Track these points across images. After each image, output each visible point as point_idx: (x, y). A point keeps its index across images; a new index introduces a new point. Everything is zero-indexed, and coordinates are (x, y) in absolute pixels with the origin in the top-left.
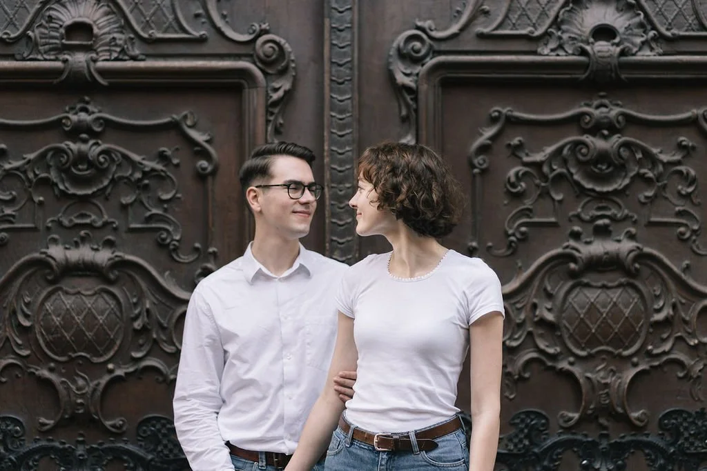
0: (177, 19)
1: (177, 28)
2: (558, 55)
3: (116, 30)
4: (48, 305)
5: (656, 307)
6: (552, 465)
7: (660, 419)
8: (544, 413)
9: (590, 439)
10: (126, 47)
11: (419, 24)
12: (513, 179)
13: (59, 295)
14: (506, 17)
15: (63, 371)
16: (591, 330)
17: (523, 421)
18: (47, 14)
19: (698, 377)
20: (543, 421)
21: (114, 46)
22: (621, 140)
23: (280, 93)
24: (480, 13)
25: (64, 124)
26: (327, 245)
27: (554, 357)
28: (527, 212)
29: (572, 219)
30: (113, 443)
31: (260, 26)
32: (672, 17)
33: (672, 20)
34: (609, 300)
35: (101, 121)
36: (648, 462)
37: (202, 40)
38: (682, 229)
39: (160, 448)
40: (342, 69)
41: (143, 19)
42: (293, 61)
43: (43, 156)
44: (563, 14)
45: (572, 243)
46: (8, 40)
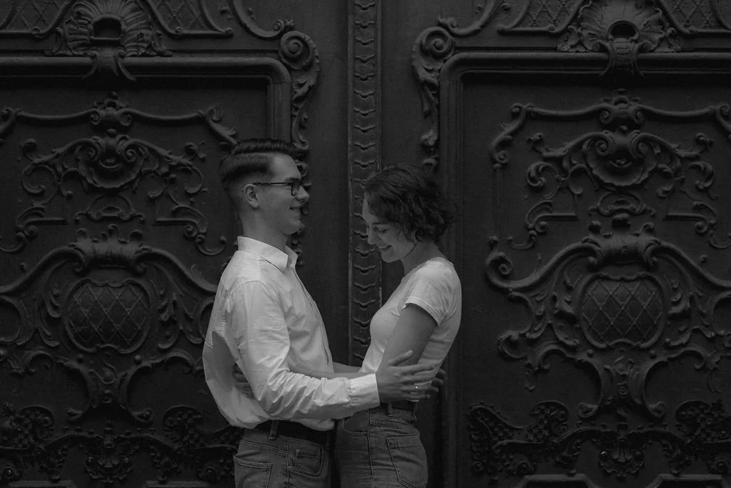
0: (203, 15)
1: (203, 25)
2: (577, 52)
3: (143, 26)
4: (76, 298)
5: (674, 300)
6: (571, 456)
7: (677, 412)
8: (563, 404)
9: (608, 430)
10: (153, 42)
11: (442, 20)
12: (533, 174)
13: (87, 287)
14: (527, 14)
15: (91, 362)
16: (610, 323)
17: (542, 412)
18: (76, 10)
19: (715, 369)
20: (563, 412)
21: (141, 42)
22: (639, 135)
23: (305, 89)
24: (502, 9)
25: (92, 118)
26: (351, 238)
27: (573, 349)
28: (548, 206)
29: (591, 213)
30: (140, 433)
31: (285, 22)
32: (690, 14)
33: (690, 17)
34: (628, 293)
35: (129, 116)
36: (665, 453)
37: (228, 36)
38: (700, 223)
39: (185, 439)
40: (364, 65)
41: (169, 15)
42: (317, 57)
43: (71, 150)
44: (583, 11)
45: (591, 237)
46: (37, 36)
